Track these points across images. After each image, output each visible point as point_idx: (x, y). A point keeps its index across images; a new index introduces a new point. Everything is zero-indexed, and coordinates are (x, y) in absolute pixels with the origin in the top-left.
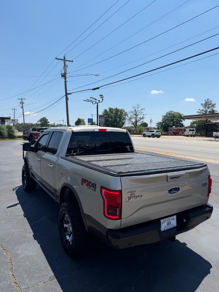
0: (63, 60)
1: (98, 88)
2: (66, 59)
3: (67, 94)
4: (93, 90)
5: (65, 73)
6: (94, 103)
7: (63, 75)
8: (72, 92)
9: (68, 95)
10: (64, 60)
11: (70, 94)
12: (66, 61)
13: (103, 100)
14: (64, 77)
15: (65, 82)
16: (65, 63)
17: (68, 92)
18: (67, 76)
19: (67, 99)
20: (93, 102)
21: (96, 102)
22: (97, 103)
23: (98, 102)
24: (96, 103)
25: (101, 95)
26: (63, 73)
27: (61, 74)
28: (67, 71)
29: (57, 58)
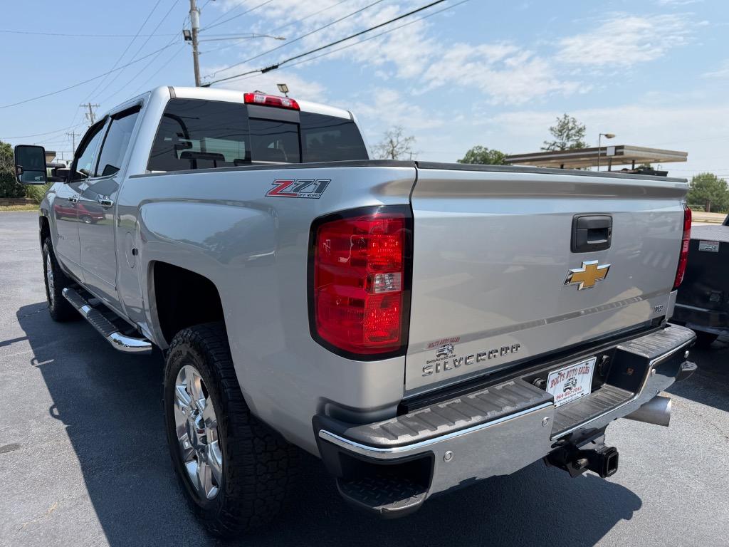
1: (275, 67)
3: (198, 85)
4: (264, 71)
5: (194, 31)
7: (187, 34)
8: (211, 81)
11: (208, 86)
14: (190, 39)
15: (195, 55)
16: (192, 1)
17: (202, 81)
18: (198, 39)
25: (282, 85)
26: (189, 31)
27: (184, 31)
28: (198, 25)
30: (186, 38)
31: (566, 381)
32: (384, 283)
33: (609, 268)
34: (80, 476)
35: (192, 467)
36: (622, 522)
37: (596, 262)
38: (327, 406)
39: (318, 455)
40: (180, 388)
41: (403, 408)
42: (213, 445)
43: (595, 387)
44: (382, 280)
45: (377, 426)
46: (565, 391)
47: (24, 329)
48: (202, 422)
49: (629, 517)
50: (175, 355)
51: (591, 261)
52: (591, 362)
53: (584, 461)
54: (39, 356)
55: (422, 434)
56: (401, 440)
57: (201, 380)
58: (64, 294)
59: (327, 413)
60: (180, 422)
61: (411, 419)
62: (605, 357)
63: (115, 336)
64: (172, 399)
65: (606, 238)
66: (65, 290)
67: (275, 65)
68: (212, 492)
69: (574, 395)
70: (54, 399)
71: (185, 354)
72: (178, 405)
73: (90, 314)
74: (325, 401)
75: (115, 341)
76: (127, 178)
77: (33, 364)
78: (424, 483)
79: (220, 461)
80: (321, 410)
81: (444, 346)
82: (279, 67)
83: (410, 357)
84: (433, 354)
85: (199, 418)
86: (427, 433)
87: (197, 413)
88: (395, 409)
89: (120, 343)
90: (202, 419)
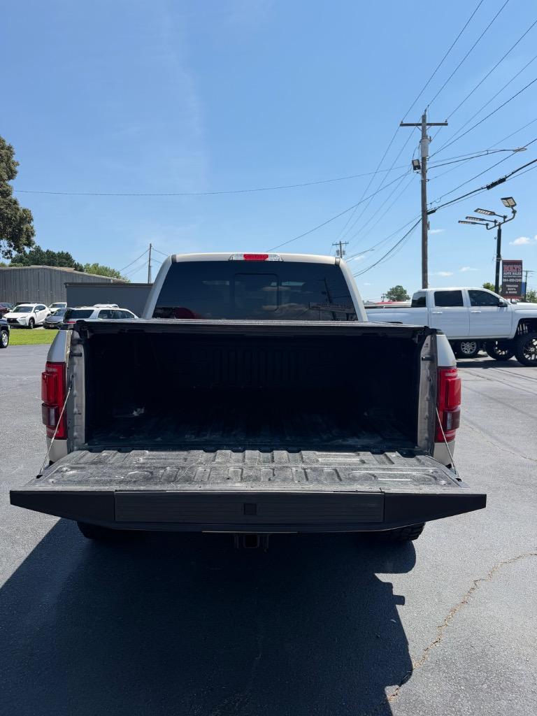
0: (420, 125)
1: (503, 180)
2: (427, 122)
3: (425, 213)
4: (489, 187)
5: (424, 159)
6: (492, 224)
7: (416, 164)
8: (437, 206)
9: (429, 216)
10: (424, 124)
11: (433, 212)
12: (427, 127)
13: (514, 212)
14: (419, 168)
15: (424, 183)
16: (424, 131)
17: (429, 208)
18: (427, 167)
19: (425, 226)
21: (495, 222)
22: (500, 225)
23: (500, 220)
24: (495, 226)
26: (418, 160)
27: (413, 162)
28: (429, 153)
29: (404, 123)
30: (415, 168)
67: (502, 177)
82: (507, 179)
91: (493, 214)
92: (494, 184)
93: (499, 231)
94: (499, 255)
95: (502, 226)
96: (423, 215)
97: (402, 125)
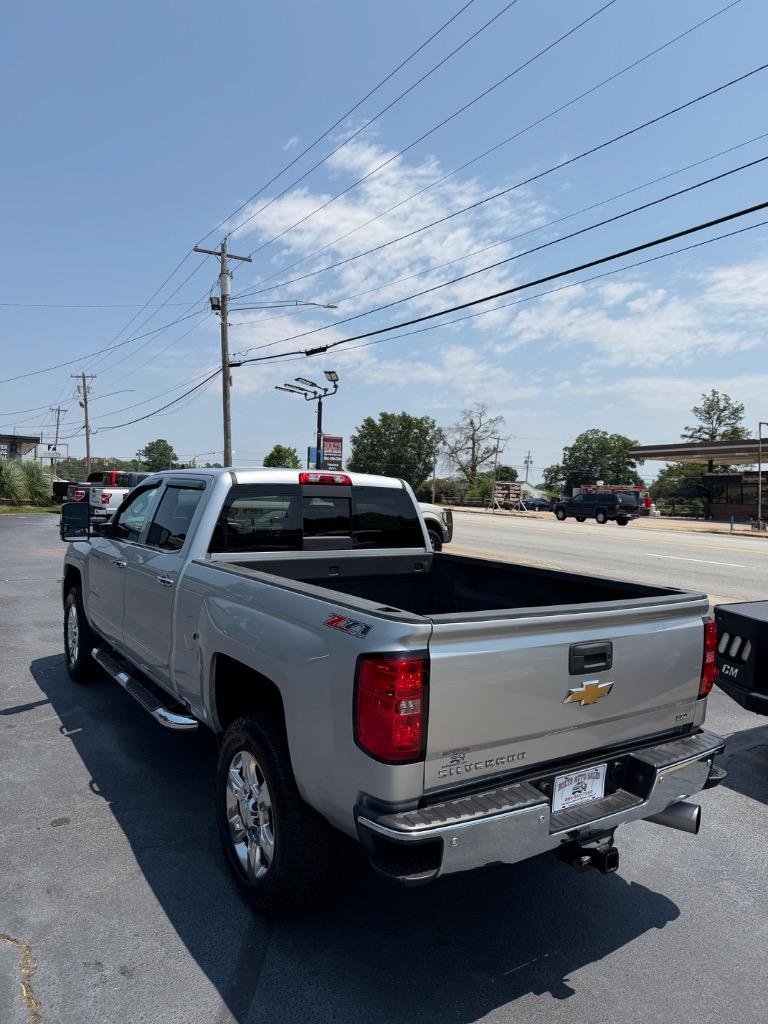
0: (220, 254)
1: (323, 349)
2: (228, 253)
3: (227, 365)
4: (308, 353)
5: (224, 299)
6: (310, 395)
7: (215, 303)
8: (242, 359)
10: (223, 255)
11: (238, 365)
12: (228, 259)
13: (336, 386)
14: (219, 308)
15: (224, 327)
16: (223, 263)
17: (231, 359)
18: (229, 308)
19: (227, 381)
20: (306, 394)
21: (315, 393)
22: (320, 397)
23: (322, 393)
24: (315, 398)
25: (330, 373)
26: (218, 299)
27: (211, 299)
28: (229, 291)
29: (199, 247)
30: (214, 307)
31: (574, 784)
32: (408, 707)
33: (611, 686)
34: (131, 853)
35: (241, 850)
36: (653, 930)
37: (597, 681)
38: (365, 798)
39: (357, 838)
40: (234, 771)
41: (423, 802)
42: (264, 827)
43: (608, 791)
44: (407, 704)
45: (401, 816)
46: (573, 794)
47: (43, 689)
48: (255, 806)
49: (660, 925)
50: (233, 740)
51: (591, 681)
52: (602, 769)
53: (586, 858)
54: (67, 724)
55: (434, 824)
56: (417, 827)
57: (256, 767)
58: (94, 656)
59: (365, 804)
60: (231, 804)
61: (429, 812)
62: (617, 764)
63: (161, 711)
64: (225, 780)
65: (605, 661)
66: (95, 651)
67: (323, 346)
68: (261, 871)
69: (584, 798)
70: (92, 773)
71: (243, 742)
72: (232, 788)
73: (128, 683)
74: (364, 794)
75: (160, 716)
76: (189, 562)
77: (62, 732)
78: (436, 862)
79: (272, 843)
80: (360, 802)
81: (456, 754)
82: (328, 350)
83: (429, 763)
84: (447, 760)
85: (252, 801)
86: (439, 823)
87: (250, 797)
88: (416, 803)
89: (166, 719)
90: (255, 804)
91: (313, 385)
92: (313, 352)
93: (320, 404)
94: (320, 430)
95: (322, 399)
96: (224, 367)
97: (196, 250)
